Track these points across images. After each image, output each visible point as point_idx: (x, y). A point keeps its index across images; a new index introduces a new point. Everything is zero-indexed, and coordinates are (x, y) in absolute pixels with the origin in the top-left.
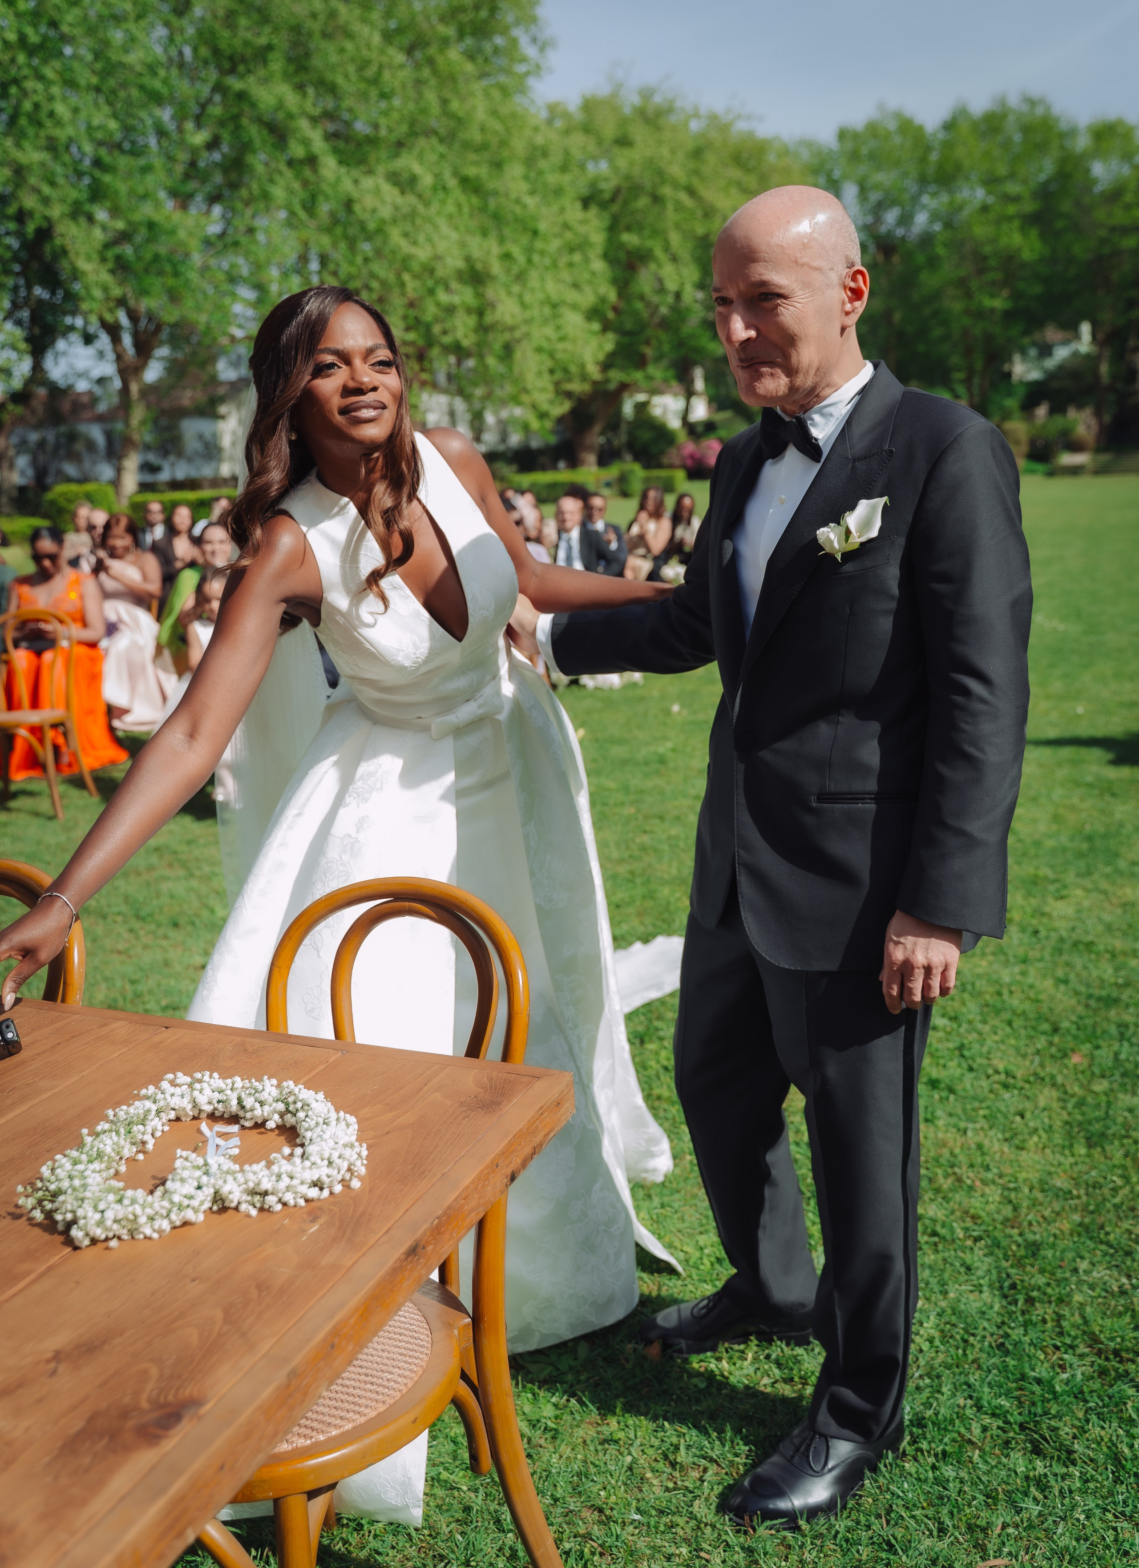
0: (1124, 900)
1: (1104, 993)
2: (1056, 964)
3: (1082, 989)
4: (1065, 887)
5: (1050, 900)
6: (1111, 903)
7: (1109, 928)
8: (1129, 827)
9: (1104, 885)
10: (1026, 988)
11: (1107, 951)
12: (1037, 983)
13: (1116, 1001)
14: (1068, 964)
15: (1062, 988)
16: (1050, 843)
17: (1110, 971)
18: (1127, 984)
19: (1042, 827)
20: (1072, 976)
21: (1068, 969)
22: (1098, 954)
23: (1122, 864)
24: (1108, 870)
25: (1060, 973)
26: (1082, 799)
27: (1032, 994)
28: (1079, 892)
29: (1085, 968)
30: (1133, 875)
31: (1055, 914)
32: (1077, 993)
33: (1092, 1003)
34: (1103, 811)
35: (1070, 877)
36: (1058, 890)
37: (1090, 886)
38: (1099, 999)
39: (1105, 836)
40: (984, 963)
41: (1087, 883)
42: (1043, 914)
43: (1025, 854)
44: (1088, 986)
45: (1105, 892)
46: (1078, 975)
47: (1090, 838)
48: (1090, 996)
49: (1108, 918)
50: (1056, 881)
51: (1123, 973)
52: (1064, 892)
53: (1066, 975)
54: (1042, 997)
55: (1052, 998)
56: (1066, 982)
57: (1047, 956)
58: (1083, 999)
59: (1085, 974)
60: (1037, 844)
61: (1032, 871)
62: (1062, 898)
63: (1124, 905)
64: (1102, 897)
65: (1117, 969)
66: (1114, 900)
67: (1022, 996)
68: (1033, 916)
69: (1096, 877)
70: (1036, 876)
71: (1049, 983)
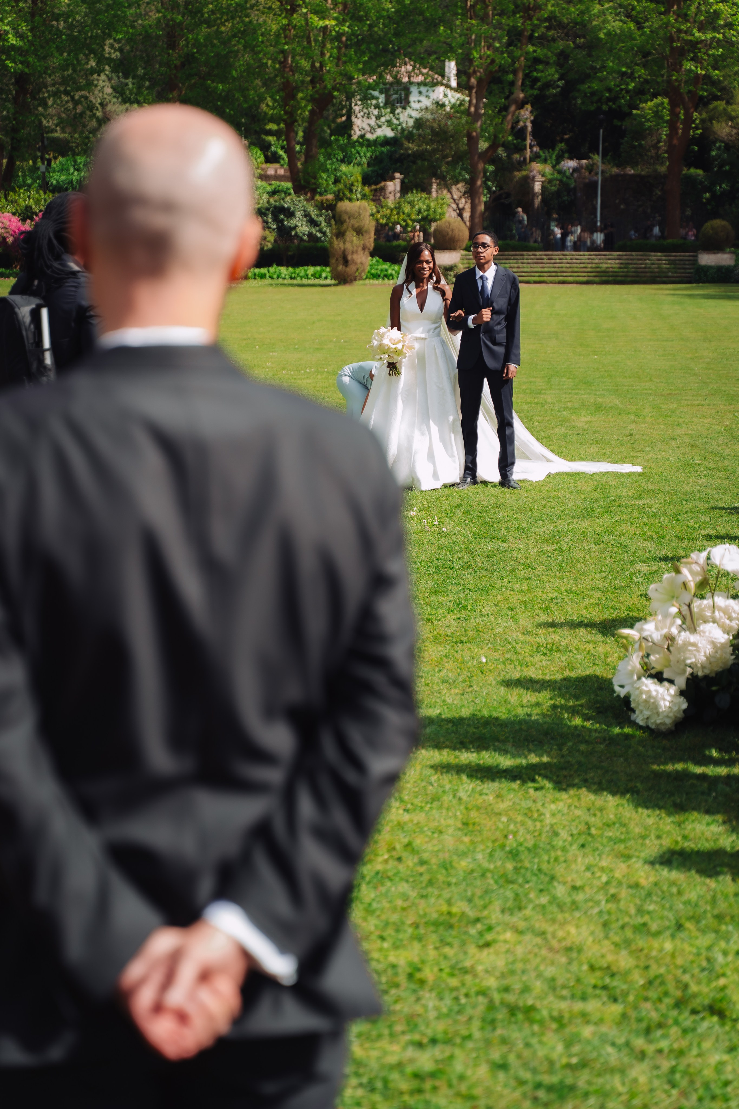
0: (568, 943)
1: (554, 1079)
2: (488, 1043)
3: (527, 1076)
4: (490, 928)
5: (472, 950)
6: (551, 949)
7: (552, 984)
8: (564, 834)
9: (540, 924)
10: (455, 1082)
11: (553, 1019)
12: (469, 1073)
13: (572, 1088)
14: (504, 1041)
15: (501, 1076)
16: (464, 864)
17: (560, 1048)
18: (584, 1064)
19: (449, 840)
20: (512, 1058)
21: (505, 1049)
22: (541, 1022)
23: (560, 891)
24: (544, 900)
25: (496, 1055)
26: (498, 796)
27: (463, 1088)
28: (508, 935)
29: (527, 1045)
30: (575, 906)
31: (480, 968)
32: (522, 1083)
33: (541, 1094)
34: (528, 813)
35: (494, 914)
36: (481, 934)
37: (522, 925)
38: (550, 1089)
39: (533, 851)
40: (396, 1048)
41: (516, 919)
42: (465, 971)
43: (430, 883)
44: (534, 1071)
45: (543, 933)
46: (519, 1056)
47: (514, 855)
48: (538, 1086)
49: (549, 971)
50: (478, 920)
51: (576, 1049)
52: (489, 937)
53: (504, 1057)
54: (477, 1091)
55: (489, 1092)
56: (503, 1066)
57: (477, 1034)
58: (528, 1088)
59: (527, 1053)
60: (447, 866)
61: (445, 908)
62: (487, 945)
63: (569, 949)
64: (538, 940)
65: (568, 1044)
66: (554, 943)
67: (451, 1092)
68: (452, 975)
69: (528, 912)
70: (449, 913)
71: (483, 1071)
